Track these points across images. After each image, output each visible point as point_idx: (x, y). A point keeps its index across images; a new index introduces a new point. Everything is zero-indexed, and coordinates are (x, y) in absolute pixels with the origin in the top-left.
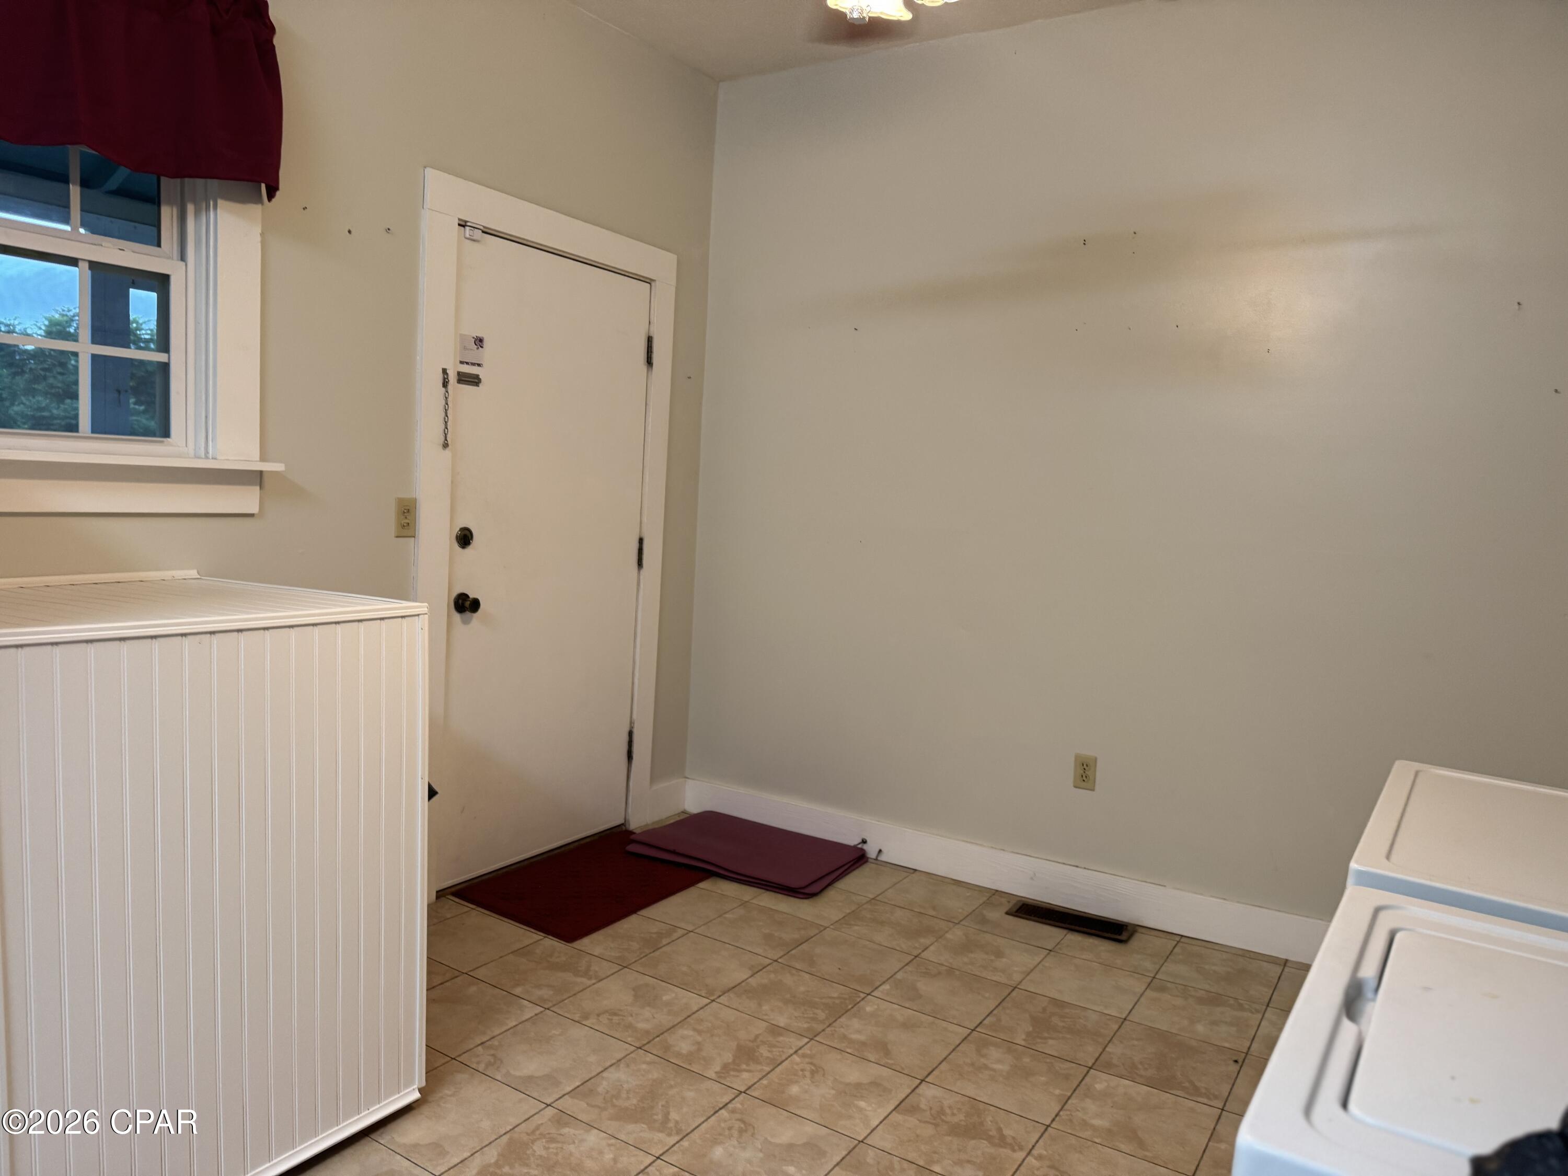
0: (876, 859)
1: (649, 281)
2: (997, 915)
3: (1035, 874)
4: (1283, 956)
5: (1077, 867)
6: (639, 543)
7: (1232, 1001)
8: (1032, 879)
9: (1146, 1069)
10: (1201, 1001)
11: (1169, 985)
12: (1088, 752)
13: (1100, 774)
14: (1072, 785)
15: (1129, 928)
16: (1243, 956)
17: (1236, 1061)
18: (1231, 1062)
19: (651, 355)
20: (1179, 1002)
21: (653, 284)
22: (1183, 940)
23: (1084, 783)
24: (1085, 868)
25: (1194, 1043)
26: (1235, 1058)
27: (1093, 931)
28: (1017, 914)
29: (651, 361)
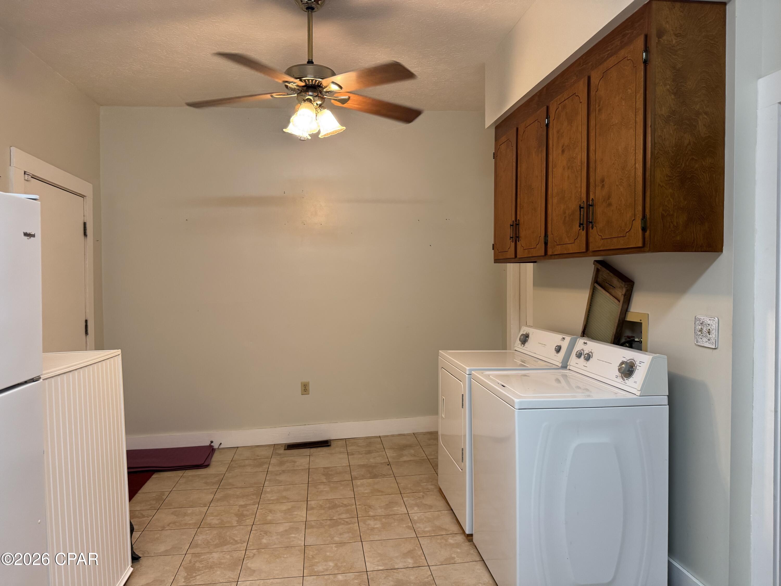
0: (218, 448)
1: (83, 196)
2: (282, 451)
3: (290, 433)
4: (378, 435)
5: (305, 425)
6: (85, 322)
7: (374, 451)
8: (288, 435)
9: (367, 475)
10: (366, 454)
11: (354, 453)
12: (305, 380)
13: (311, 388)
14: (301, 394)
15: (329, 441)
16: (367, 439)
17: (388, 465)
18: (387, 465)
19: (86, 231)
20: (360, 456)
21: (84, 198)
22: (346, 440)
23: (305, 392)
24: (308, 425)
25: (374, 465)
26: (388, 464)
27: (318, 446)
28: (288, 449)
29: (86, 234)
